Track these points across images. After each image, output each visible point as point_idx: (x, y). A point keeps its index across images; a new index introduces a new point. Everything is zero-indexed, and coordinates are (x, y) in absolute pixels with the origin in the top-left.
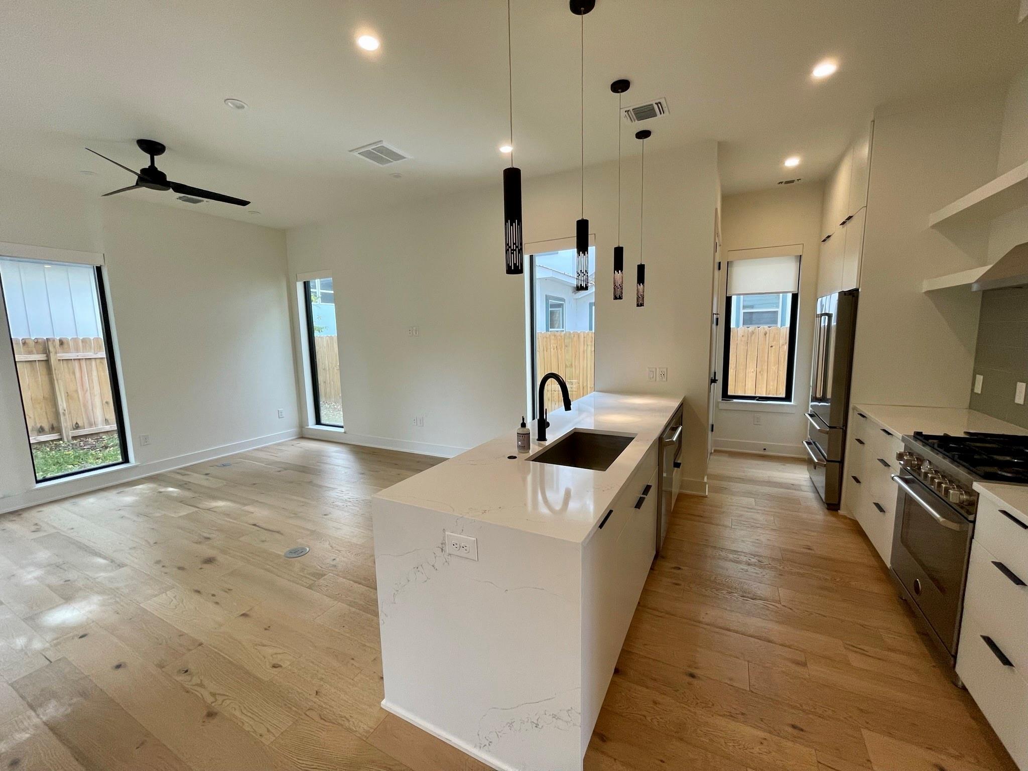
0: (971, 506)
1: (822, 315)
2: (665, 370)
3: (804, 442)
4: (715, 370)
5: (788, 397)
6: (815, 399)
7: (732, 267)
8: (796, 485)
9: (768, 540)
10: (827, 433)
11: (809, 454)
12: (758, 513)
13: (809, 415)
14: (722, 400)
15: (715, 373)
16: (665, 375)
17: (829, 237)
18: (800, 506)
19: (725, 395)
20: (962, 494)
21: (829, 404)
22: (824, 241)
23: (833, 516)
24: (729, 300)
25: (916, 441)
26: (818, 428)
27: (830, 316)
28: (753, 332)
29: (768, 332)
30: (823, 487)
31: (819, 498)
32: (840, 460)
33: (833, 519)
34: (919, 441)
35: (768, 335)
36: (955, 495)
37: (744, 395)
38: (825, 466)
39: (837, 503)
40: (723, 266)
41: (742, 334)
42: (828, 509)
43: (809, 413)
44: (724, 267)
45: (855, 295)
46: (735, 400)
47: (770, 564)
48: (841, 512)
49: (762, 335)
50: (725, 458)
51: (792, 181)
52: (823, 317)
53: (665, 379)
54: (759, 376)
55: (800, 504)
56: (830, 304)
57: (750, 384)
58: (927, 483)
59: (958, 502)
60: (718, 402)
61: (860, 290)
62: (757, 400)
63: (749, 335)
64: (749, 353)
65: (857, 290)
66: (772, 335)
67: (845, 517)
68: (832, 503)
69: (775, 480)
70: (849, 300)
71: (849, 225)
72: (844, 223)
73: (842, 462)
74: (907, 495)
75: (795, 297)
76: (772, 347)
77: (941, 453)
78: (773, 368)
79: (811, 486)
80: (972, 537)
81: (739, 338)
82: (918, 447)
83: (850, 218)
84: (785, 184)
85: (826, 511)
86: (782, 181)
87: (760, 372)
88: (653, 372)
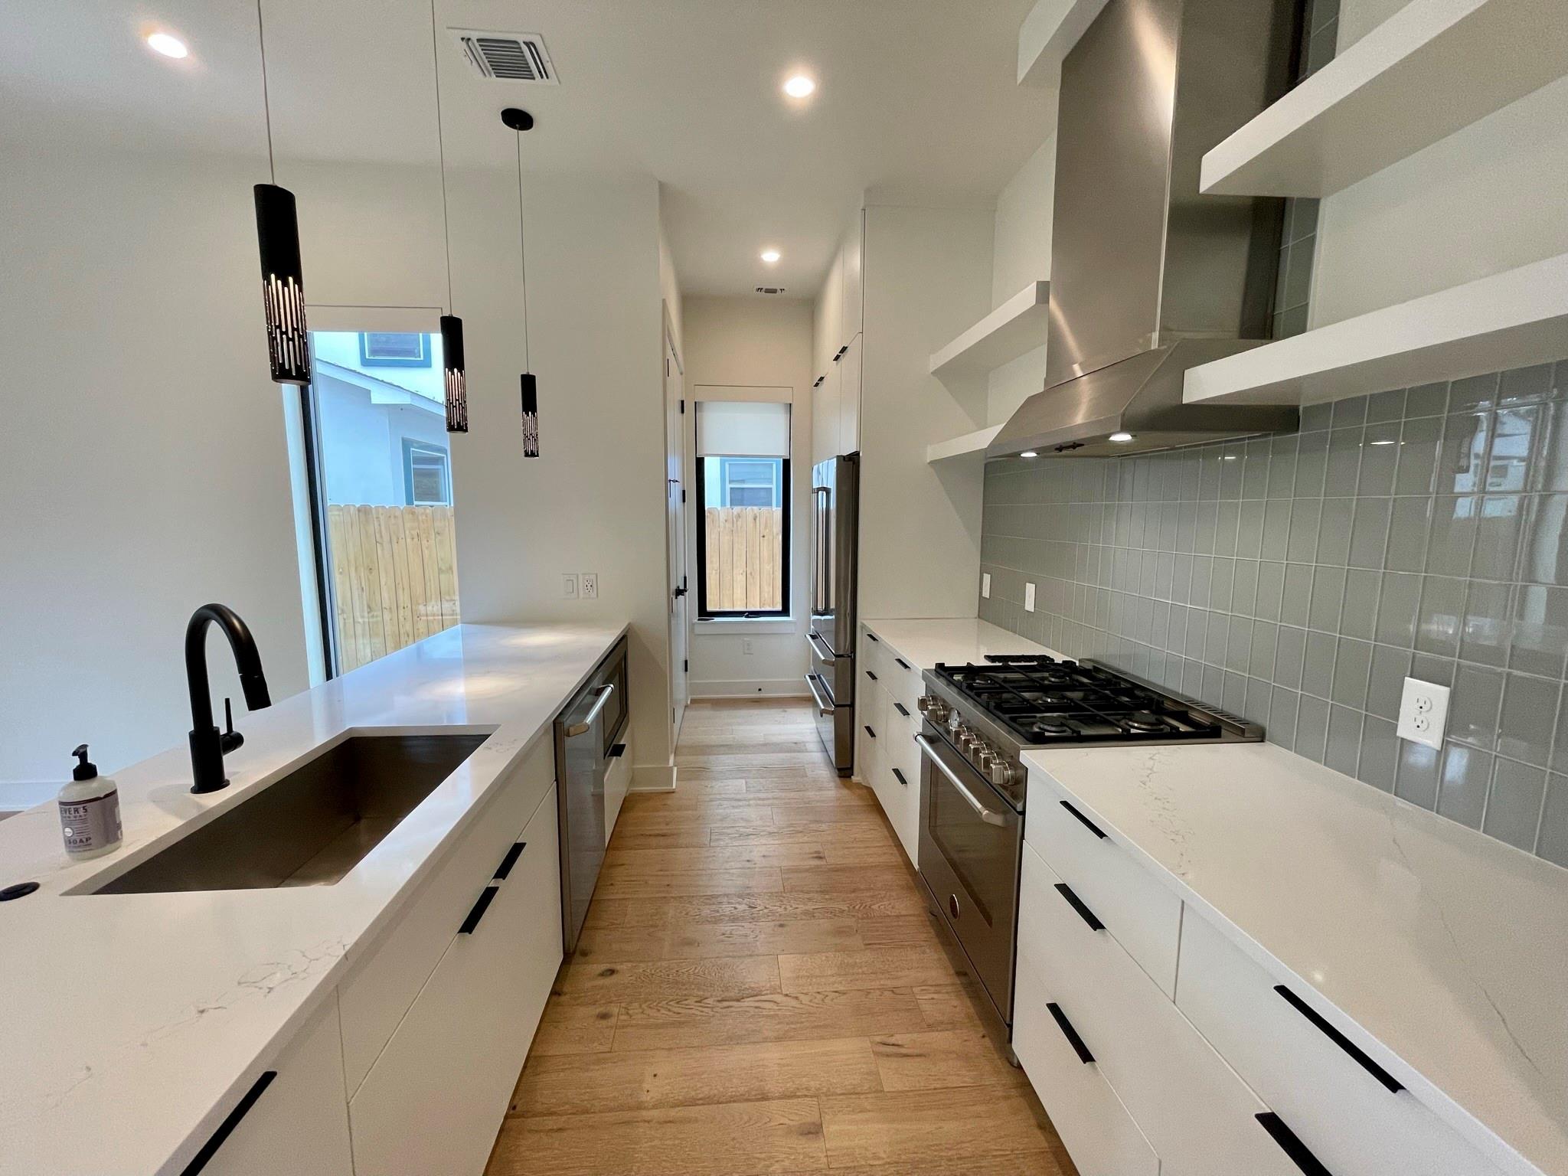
0: (1017, 786)
1: (819, 489)
2: (593, 577)
3: (807, 677)
4: (685, 574)
5: (785, 611)
6: (817, 613)
7: (701, 411)
8: (800, 743)
9: (764, 856)
10: (833, 664)
11: (813, 692)
12: (749, 805)
13: (811, 636)
14: (699, 620)
15: (685, 578)
16: (595, 586)
17: (822, 379)
18: (805, 779)
19: (704, 613)
20: (1006, 768)
21: (833, 617)
22: (817, 385)
23: (845, 786)
24: (700, 462)
25: (938, 678)
26: (823, 658)
27: (827, 491)
28: (739, 514)
29: (758, 515)
30: (831, 741)
31: (828, 761)
32: (849, 703)
33: (845, 792)
34: (941, 679)
35: (758, 520)
36: (998, 772)
37: (731, 610)
38: (832, 713)
39: (849, 766)
40: (689, 407)
41: (725, 518)
42: (840, 777)
43: (811, 633)
44: (691, 409)
45: (856, 461)
46: (717, 619)
47: (766, 908)
48: (854, 779)
49: (750, 519)
50: (706, 713)
51: (774, 291)
52: (820, 492)
53: (594, 595)
54: (750, 580)
55: (807, 776)
56: (826, 474)
57: (739, 592)
58: (960, 747)
59: (1002, 782)
60: (694, 624)
61: (861, 454)
62: (747, 617)
63: (735, 520)
64: (736, 546)
65: (857, 454)
66: (763, 521)
67: (859, 785)
68: (844, 768)
69: (775, 739)
70: (850, 465)
71: (844, 359)
72: (837, 358)
73: (852, 705)
74: (933, 764)
75: (786, 463)
76: (764, 536)
77: (972, 698)
78: (767, 567)
79: (819, 742)
80: (1023, 837)
81: (722, 525)
82: (941, 686)
83: (844, 349)
84: (766, 292)
85: (837, 779)
86: (761, 287)
87: (751, 574)
88: (572, 580)
